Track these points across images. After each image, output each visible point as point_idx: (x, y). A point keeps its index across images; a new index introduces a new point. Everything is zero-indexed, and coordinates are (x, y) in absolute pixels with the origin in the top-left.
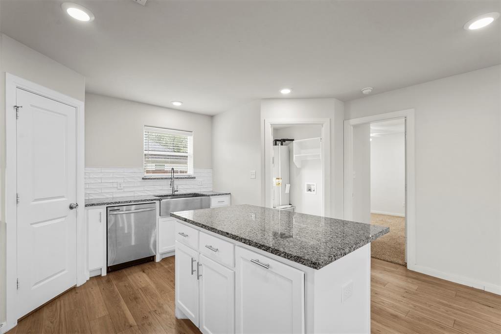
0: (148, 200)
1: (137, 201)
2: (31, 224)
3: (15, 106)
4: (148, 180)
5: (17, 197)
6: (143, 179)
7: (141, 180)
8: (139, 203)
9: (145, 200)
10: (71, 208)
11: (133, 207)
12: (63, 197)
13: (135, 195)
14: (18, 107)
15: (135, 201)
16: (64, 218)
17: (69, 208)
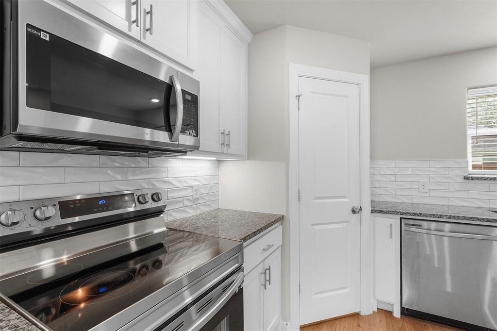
0: (479, 219)
1: (454, 217)
2: (312, 225)
3: (297, 96)
4: (477, 181)
5: (299, 194)
6: (466, 178)
7: (461, 180)
8: (458, 220)
9: (473, 219)
10: (354, 212)
11: (447, 227)
12: (344, 197)
13: (450, 203)
14: (299, 96)
15: (450, 217)
16: (346, 224)
17: (351, 212)
